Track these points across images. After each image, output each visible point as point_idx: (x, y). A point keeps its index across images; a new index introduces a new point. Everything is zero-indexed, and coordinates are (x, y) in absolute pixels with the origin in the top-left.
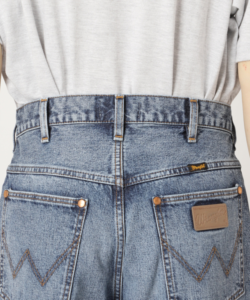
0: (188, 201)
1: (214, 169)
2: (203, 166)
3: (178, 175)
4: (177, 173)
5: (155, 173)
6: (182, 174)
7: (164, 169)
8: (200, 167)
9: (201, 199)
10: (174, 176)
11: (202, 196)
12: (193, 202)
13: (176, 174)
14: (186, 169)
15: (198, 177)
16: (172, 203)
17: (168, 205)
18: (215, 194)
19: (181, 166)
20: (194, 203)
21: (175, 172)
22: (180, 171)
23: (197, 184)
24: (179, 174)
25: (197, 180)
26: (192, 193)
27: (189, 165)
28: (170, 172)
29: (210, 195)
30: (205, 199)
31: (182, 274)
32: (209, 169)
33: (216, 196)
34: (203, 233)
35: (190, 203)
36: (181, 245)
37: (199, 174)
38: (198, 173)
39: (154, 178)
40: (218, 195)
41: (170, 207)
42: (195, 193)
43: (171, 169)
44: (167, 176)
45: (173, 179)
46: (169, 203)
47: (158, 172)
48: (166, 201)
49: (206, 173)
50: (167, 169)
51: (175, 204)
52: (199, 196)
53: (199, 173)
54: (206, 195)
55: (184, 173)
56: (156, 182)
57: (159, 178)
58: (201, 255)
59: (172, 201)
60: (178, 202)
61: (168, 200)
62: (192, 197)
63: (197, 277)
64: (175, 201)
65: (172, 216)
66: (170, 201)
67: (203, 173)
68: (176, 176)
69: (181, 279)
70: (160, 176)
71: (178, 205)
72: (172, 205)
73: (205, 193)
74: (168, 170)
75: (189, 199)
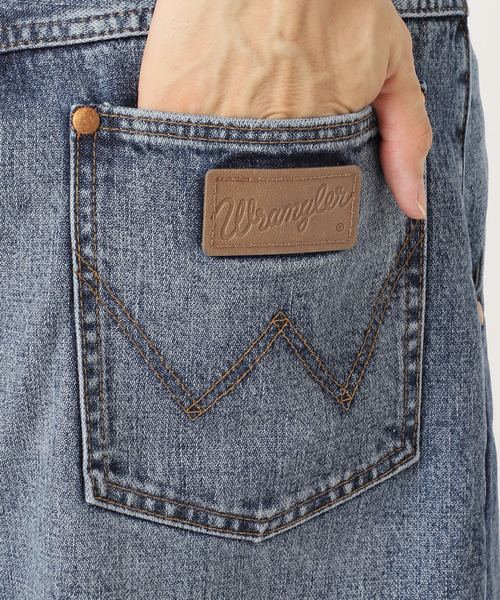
0: (201, 145)
5: (88, 20)
7: (120, 9)
9: (258, 149)
11: (264, 136)
12: (221, 151)
16: (138, 138)
17: (124, 143)
18: (322, 134)
20: (225, 156)
26: (225, 121)
30: (273, 150)
33: (325, 140)
34: (237, 264)
35: (212, 153)
39: (82, 36)
40: (337, 137)
41: (127, 151)
44: (127, 34)
46: (125, 137)
47: (97, 17)
48: (118, 126)
51: (149, 146)
52: (251, 135)
56: (88, 53)
57: (96, 38)
59: (139, 132)
60: (161, 140)
61: (124, 124)
62: (223, 134)
63: (187, 404)
64: (148, 132)
66: (131, 130)
70: (102, 33)
71: (158, 150)
72: (136, 147)
75: (207, 138)
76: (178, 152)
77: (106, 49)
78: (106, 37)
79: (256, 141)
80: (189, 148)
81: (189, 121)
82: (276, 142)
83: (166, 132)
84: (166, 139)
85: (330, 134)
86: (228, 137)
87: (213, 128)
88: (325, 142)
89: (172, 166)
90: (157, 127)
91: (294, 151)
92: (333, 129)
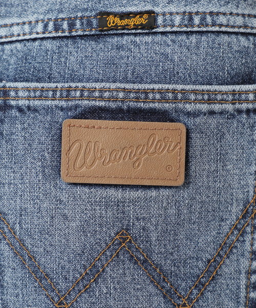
0: (63, 103)
1: (175, 29)
2: (143, 20)
3: (65, 37)
4: (63, 31)
5: (12, 25)
6: (74, 34)
8: (132, 22)
9: (102, 104)
10: (54, 38)
11: (106, 94)
12: (77, 107)
13: (60, 34)
14: (89, 24)
15: (119, 48)
16: (21, 103)
17: (11, 107)
18: (151, 96)
19: (79, 14)
20: (79, 110)
21: (57, 28)
22: (72, 26)
23: (111, 63)
24: (67, 34)
25: (114, 53)
26: (80, 85)
27: (102, 14)
28: (46, 26)
29: (132, 95)
30: (113, 105)
31: (19, 283)
32: (161, 29)
33: (154, 100)
34: (86, 190)
35: (69, 109)
36: (22, 212)
37: (125, 40)
38: (122, 35)
39: (6, 37)
40: (163, 99)
41: (14, 112)
42: (88, 85)
43: (49, 19)
44: (34, 36)
45: (48, 45)
46: (13, 103)
47: (18, 24)
48: (9, 96)
49: (149, 39)
50: (41, 17)
51: (29, 108)
52: (97, 94)
53: (126, 37)
54: (121, 95)
55: (80, 33)
56: (7, 47)
57: (14, 39)
58: (75, 245)
59: (23, 98)
60: (37, 103)
61: (12, 94)
62: (78, 94)
63: (56, 299)
64: (29, 98)
65: (14, 137)
66: (17, 98)
67: (137, 39)
68: (59, 37)
69: (17, 296)
70: (19, 35)
71: (35, 110)
72: (20, 110)
73: (118, 90)
74: (43, 21)
75: (68, 98)
76: (48, 110)
77: (19, 46)
78: (20, 38)
79: (101, 98)
80: (56, 106)
81: (57, 87)
82: (116, 100)
83: (41, 96)
84: (41, 102)
85: (158, 96)
86: (82, 96)
87: (71, 90)
88: (154, 102)
89: (43, 120)
90: (35, 93)
91: (129, 107)
92: (161, 93)
